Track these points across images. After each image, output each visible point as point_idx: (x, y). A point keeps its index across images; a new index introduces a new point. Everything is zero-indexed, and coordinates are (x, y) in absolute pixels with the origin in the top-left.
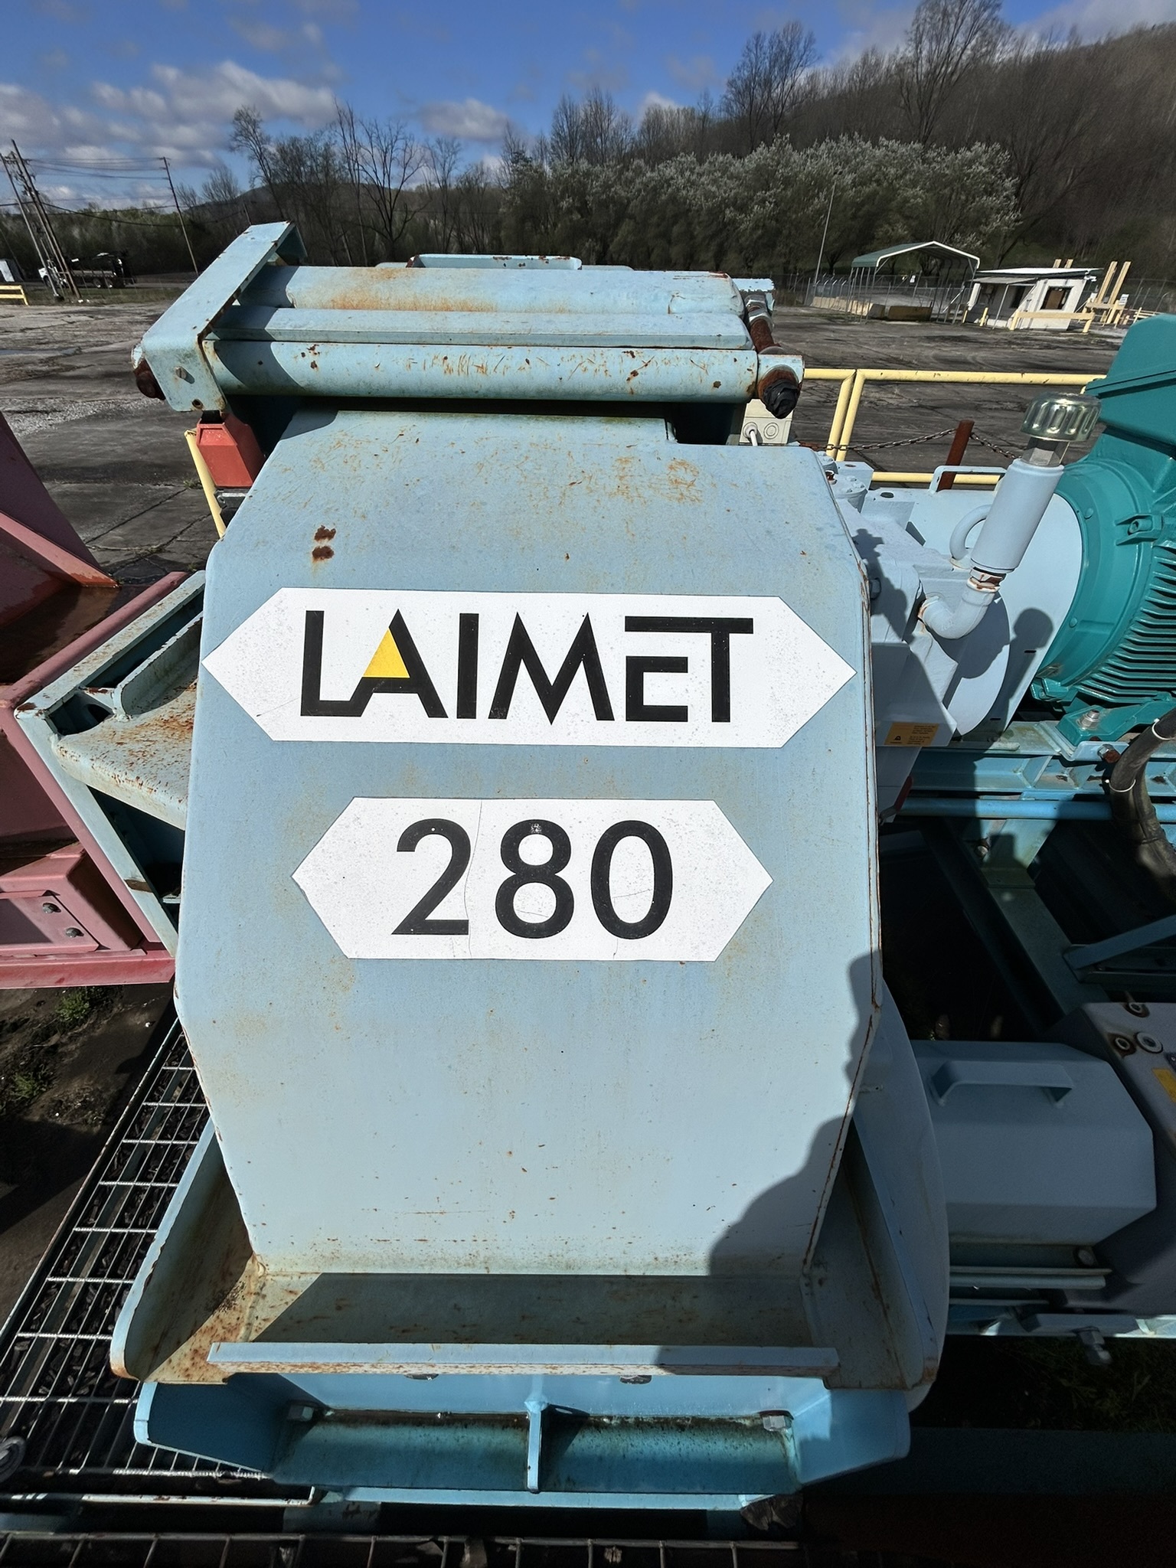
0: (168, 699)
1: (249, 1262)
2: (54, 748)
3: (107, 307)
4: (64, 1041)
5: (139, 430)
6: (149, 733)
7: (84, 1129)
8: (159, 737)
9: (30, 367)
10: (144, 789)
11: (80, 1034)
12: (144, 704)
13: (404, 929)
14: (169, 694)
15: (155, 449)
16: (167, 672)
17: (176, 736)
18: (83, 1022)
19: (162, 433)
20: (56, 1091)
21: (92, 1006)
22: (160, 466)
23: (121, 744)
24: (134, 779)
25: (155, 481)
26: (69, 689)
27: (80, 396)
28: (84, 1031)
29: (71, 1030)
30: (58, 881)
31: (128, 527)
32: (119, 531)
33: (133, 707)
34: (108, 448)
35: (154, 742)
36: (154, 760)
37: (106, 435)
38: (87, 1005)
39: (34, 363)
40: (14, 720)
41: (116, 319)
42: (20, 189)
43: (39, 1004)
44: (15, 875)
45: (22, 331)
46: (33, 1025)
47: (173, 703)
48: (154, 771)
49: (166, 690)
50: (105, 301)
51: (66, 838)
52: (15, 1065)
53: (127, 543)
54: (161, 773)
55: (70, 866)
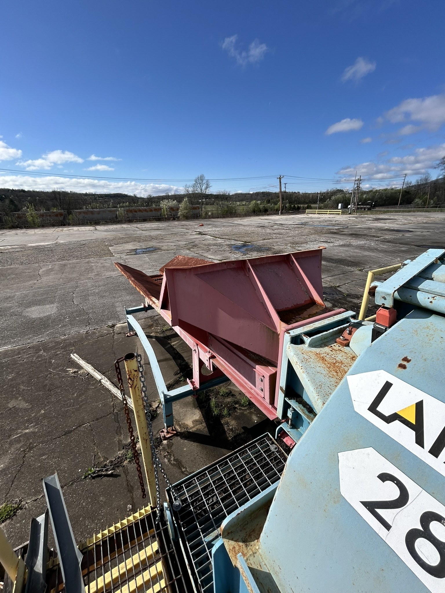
0: (321, 347)
1: (256, 541)
2: (288, 346)
3: (362, 216)
4: (238, 408)
5: (352, 250)
6: (311, 355)
7: (228, 436)
8: (313, 357)
9: (332, 231)
10: (302, 370)
11: (242, 409)
12: (314, 345)
13: (366, 504)
14: (322, 346)
15: (354, 257)
16: (325, 339)
17: (317, 360)
18: (244, 407)
19: (358, 252)
20: (229, 419)
21: (248, 404)
22: (353, 262)
23: (303, 354)
24: (301, 366)
25: (348, 266)
26: (299, 333)
27: (341, 239)
28: (243, 409)
29: (241, 406)
30: (267, 375)
31: (333, 277)
32: (330, 278)
33: (311, 345)
34: (340, 254)
35: (311, 358)
36: (308, 364)
37: (342, 251)
38: (248, 403)
39: (334, 230)
40: (284, 334)
41: (363, 219)
42: (356, 186)
43: (240, 394)
44: (260, 367)
45: (335, 221)
46: (235, 398)
47: (321, 349)
48: (307, 367)
49: (322, 344)
50: (363, 214)
51: (275, 365)
52: (227, 405)
53: (330, 282)
54: (309, 369)
55: (272, 373)
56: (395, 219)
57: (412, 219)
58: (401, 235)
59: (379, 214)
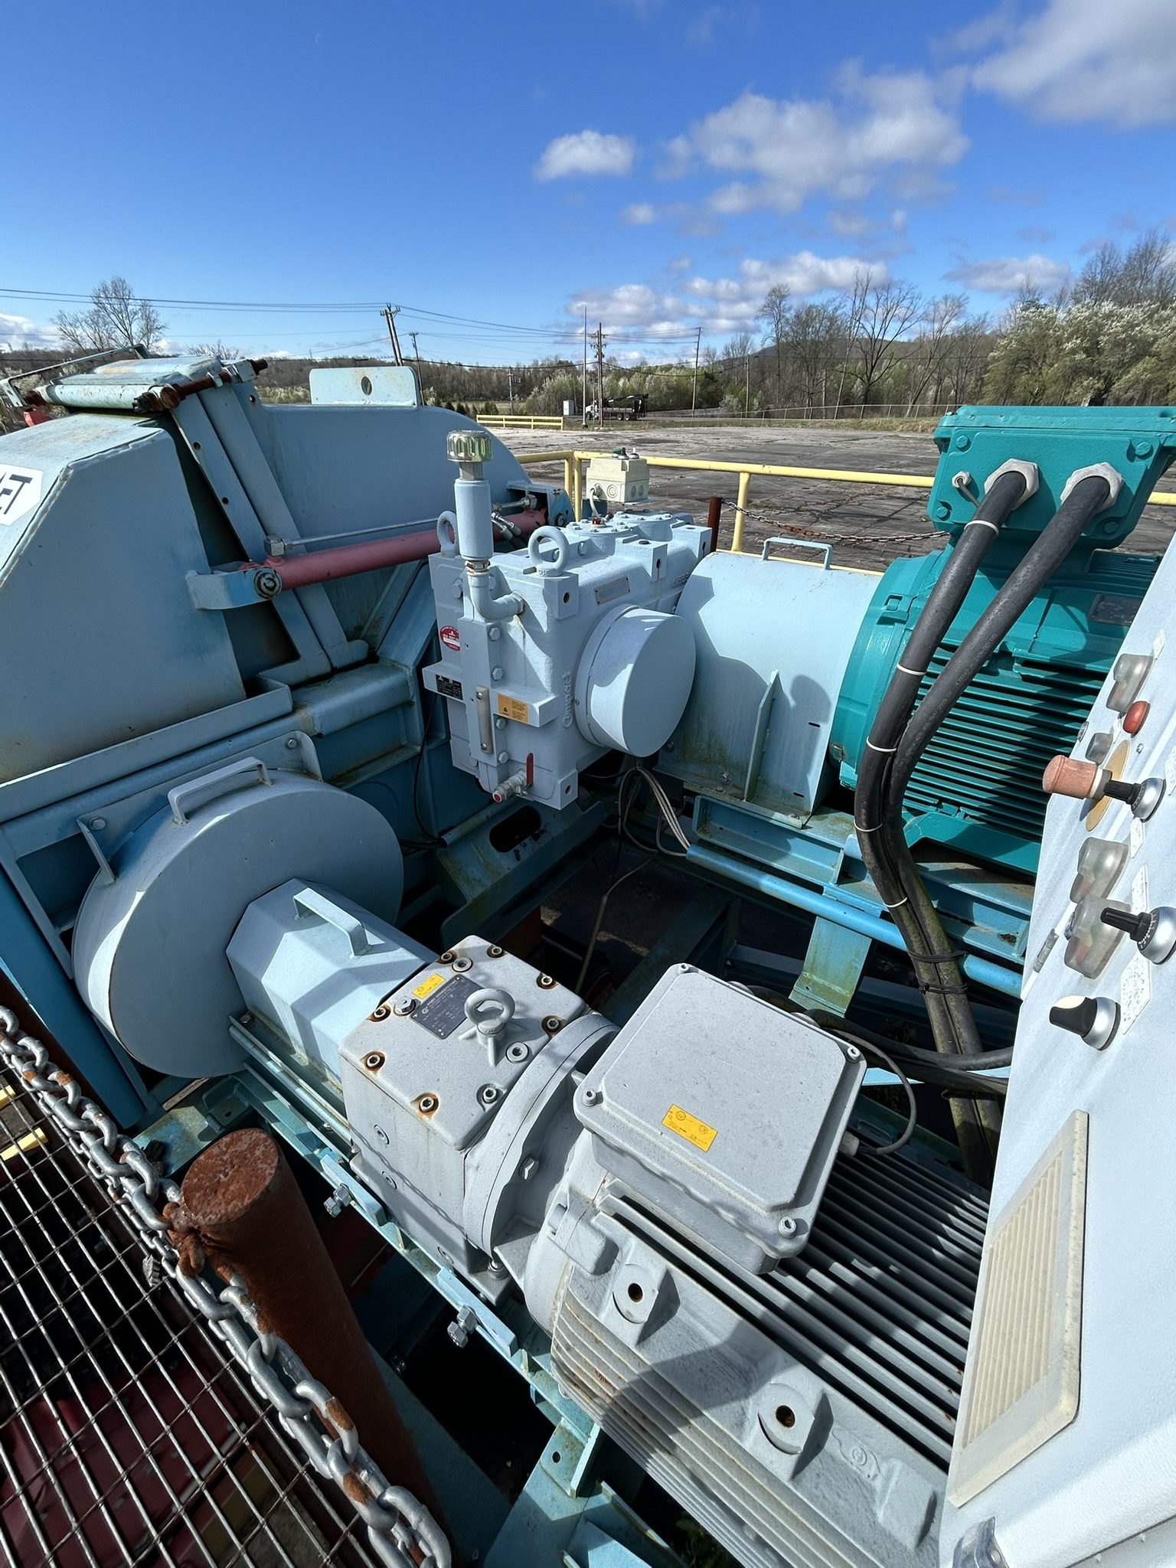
45: (547, 446)
50: (614, 428)
56: (677, 442)
57: (710, 441)
58: (678, 477)
59: (649, 428)
